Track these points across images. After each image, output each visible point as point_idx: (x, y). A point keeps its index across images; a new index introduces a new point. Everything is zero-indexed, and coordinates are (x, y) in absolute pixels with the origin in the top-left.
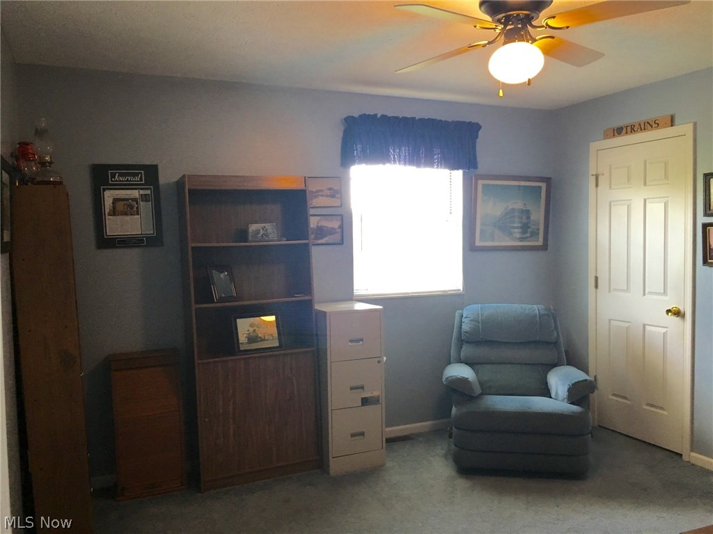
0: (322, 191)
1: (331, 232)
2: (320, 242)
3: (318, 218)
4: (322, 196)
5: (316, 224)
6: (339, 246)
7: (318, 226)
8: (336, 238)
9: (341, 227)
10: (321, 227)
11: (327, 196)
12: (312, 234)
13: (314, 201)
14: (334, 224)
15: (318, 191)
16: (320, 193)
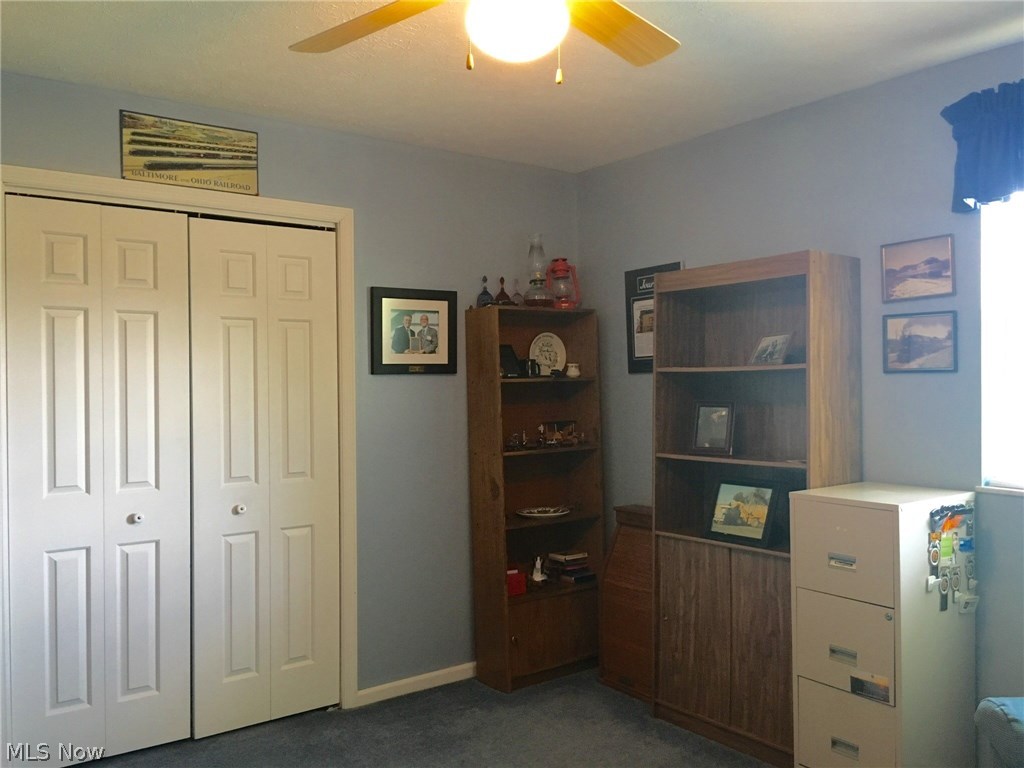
0: (914, 267)
1: (933, 345)
2: (906, 366)
3: (904, 321)
4: (914, 277)
5: (900, 333)
6: (951, 375)
7: (903, 337)
8: (942, 359)
9: (954, 335)
10: (910, 337)
11: (923, 276)
12: (892, 352)
13: (898, 288)
14: (939, 331)
15: (906, 268)
16: (911, 272)
